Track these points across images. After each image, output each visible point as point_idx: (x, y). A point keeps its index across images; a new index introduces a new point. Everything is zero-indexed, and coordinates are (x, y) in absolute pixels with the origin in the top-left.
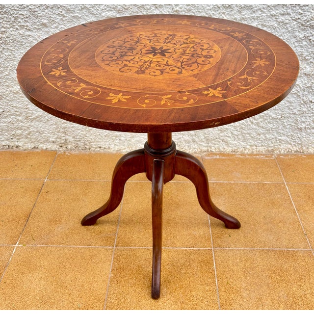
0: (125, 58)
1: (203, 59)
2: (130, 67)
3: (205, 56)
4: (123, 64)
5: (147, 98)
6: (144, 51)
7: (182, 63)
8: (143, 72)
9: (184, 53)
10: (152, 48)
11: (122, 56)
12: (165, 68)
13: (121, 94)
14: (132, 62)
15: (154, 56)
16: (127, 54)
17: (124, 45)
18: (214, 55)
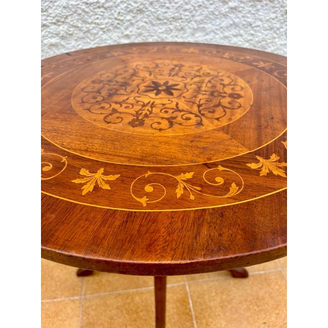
0: (115, 98)
1: (228, 99)
2: (120, 113)
3: (231, 96)
4: (111, 109)
5: (148, 181)
6: (142, 88)
7: (199, 106)
8: (142, 123)
9: (198, 90)
10: (154, 83)
11: (110, 95)
12: (174, 115)
13: (102, 170)
14: (124, 105)
15: (157, 94)
16: (118, 92)
17: (115, 79)
18: (242, 93)
